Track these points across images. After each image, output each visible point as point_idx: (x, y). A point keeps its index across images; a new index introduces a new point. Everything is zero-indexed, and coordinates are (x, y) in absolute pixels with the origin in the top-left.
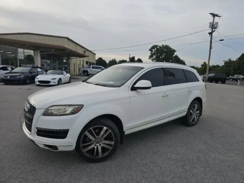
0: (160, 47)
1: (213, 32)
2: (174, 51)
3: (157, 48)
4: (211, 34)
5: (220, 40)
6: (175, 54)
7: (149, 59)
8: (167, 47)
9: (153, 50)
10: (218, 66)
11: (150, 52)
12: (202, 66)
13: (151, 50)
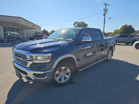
0: (79, 23)
1: (105, 14)
2: (87, 25)
3: (78, 24)
4: (104, 15)
5: (109, 18)
6: (88, 26)
8: (83, 23)
9: (75, 24)
10: (111, 33)
11: (74, 26)
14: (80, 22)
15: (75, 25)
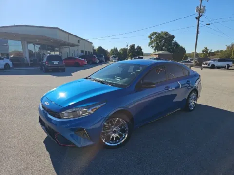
0: (159, 34)
1: (200, 16)
2: (173, 37)
3: (157, 35)
4: (198, 18)
6: (175, 40)
7: (149, 46)
8: (166, 34)
9: (153, 37)
11: (149, 39)
12: (203, 51)
13: (150, 37)
14: (160, 32)
15: (151, 38)
